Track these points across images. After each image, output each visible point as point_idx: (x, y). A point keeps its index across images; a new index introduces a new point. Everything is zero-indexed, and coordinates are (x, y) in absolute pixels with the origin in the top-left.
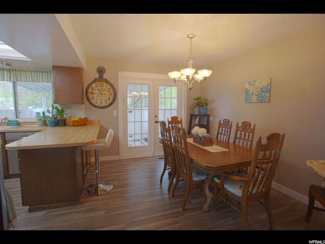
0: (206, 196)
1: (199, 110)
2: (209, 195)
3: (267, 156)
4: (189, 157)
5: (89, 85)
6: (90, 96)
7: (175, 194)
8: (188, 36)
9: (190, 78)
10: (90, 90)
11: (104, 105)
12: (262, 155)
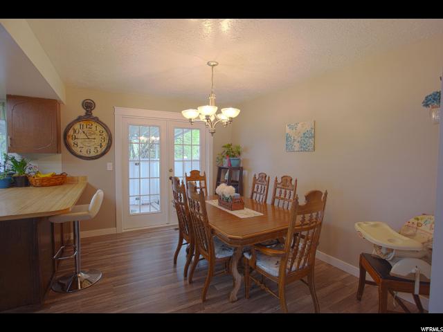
0: (234, 280)
1: (230, 160)
2: (238, 277)
3: (307, 221)
4: (209, 226)
5: (69, 125)
6: (71, 142)
7: (193, 279)
8: (208, 64)
9: (212, 119)
10: (71, 132)
11: (93, 154)
12: (301, 219)
